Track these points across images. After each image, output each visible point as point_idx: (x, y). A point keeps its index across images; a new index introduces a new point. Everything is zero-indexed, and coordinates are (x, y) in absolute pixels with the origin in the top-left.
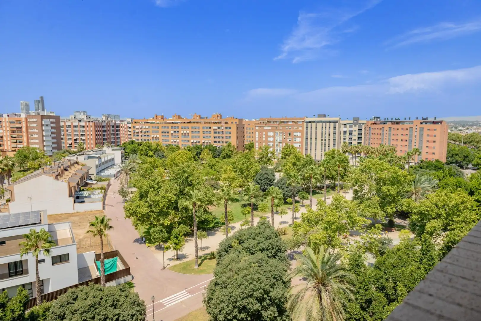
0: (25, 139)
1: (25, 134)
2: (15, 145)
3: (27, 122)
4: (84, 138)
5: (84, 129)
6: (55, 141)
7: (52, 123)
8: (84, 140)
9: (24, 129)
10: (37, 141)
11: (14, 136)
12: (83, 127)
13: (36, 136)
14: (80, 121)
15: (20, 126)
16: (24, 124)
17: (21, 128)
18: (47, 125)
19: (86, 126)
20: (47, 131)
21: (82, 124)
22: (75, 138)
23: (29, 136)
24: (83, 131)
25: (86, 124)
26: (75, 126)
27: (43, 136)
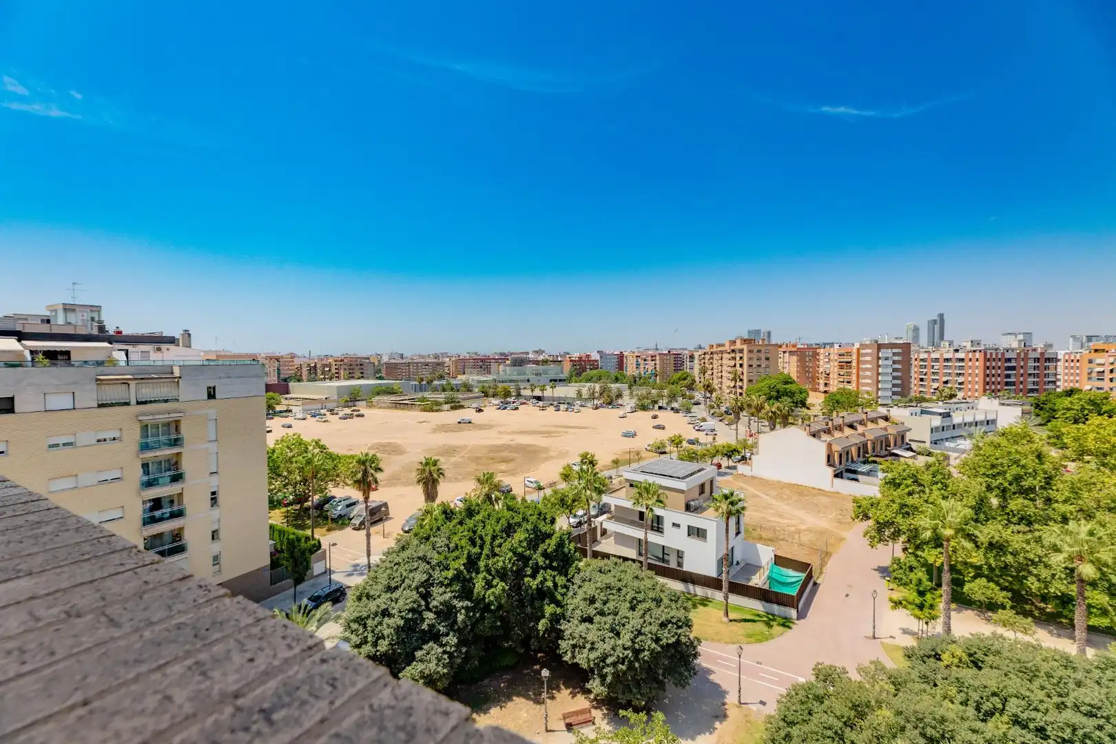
0: (854, 378)
1: (854, 371)
2: (841, 386)
3: (859, 354)
4: (961, 379)
5: (963, 364)
6: (899, 382)
7: (894, 354)
8: (960, 384)
9: (854, 364)
10: (869, 381)
11: (842, 373)
12: (962, 360)
13: (868, 373)
14: (957, 351)
15: (850, 360)
16: (854, 357)
17: (850, 362)
18: (887, 359)
19: (966, 360)
20: (886, 366)
21: (961, 355)
22: (945, 379)
23: (861, 373)
24: (961, 367)
25: (967, 355)
26: (947, 360)
27: (879, 374)
